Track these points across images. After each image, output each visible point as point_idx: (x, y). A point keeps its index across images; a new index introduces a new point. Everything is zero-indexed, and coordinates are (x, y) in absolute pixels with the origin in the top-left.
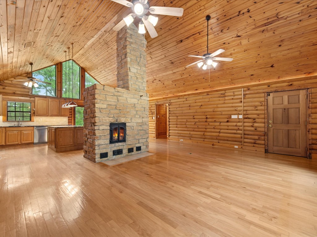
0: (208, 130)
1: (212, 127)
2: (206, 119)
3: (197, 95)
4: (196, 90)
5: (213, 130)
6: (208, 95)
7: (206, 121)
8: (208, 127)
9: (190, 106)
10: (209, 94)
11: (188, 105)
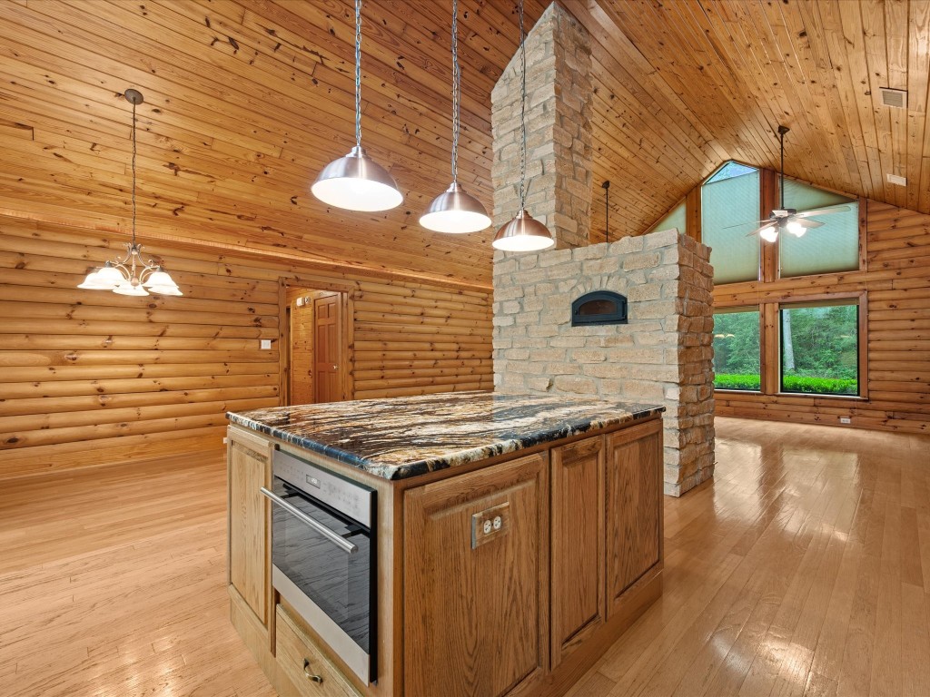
0: (460, 378)
1: (469, 370)
2: (457, 351)
3: (439, 288)
4: (450, 275)
5: (470, 377)
6: (460, 293)
7: (457, 358)
8: (462, 370)
9: (422, 314)
10: (466, 292)
11: (419, 311)
